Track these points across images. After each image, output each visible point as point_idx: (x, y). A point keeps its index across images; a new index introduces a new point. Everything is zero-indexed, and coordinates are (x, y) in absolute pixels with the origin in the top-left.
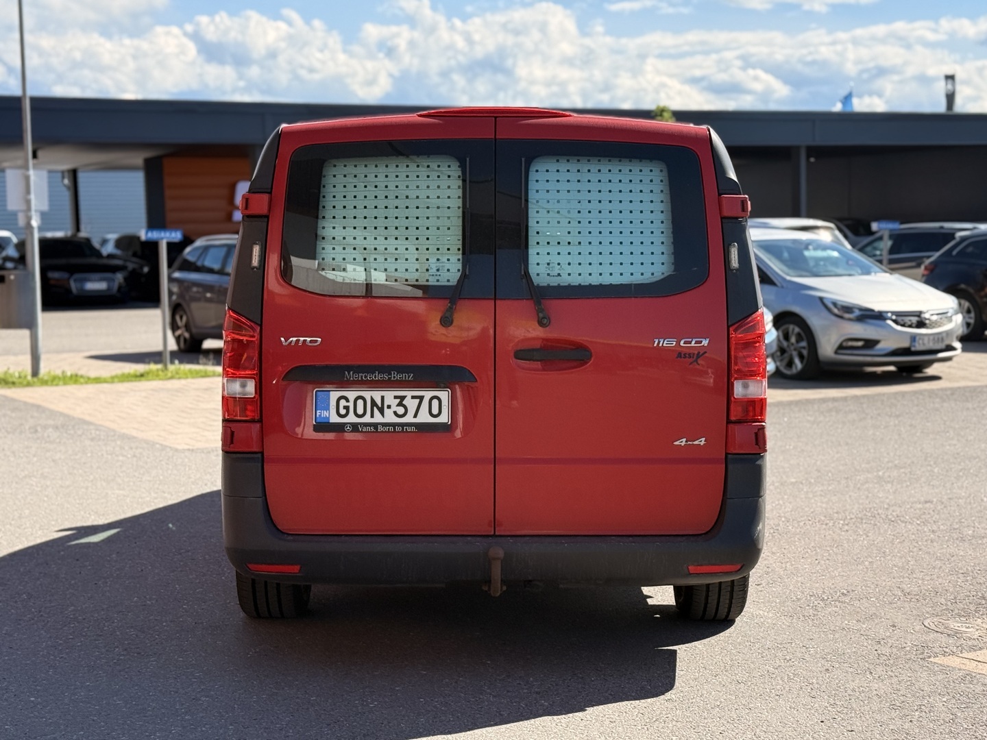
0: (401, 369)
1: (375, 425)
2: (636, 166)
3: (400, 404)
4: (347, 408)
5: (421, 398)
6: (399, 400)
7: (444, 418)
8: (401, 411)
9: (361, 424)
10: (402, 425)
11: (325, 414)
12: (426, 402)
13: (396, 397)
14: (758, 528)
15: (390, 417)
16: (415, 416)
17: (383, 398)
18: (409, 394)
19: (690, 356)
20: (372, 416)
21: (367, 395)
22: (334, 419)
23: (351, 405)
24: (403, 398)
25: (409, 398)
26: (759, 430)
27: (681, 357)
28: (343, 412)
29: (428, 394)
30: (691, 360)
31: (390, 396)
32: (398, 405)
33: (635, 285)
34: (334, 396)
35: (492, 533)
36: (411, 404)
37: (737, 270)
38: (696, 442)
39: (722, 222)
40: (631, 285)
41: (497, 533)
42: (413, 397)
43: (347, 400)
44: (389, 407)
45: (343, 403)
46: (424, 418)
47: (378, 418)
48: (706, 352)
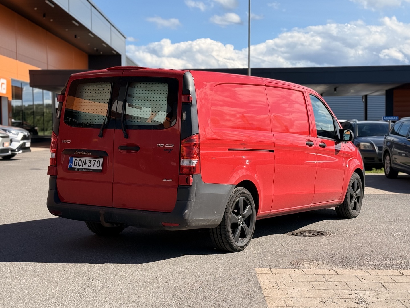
0: (88, 151)
1: (82, 169)
2: (159, 85)
3: (90, 163)
4: (77, 163)
5: (95, 161)
6: (89, 161)
7: (100, 168)
8: (90, 164)
9: (79, 168)
10: (89, 169)
11: (71, 164)
12: (96, 162)
13: (89, 160)
14: (186, 212)
15: (87, 167)
16: (93, 167)
17: (86, 160)
18: (92, 159)
19: (168, 150)
20: (82, 166)
21: (82, 159)
22: (73, 166)
23: (78, 162)
24: (90, 161)
25: (92, 161)
26: (188, 177)
27: (165, 151)
28: (76, 164)
29: (97, 160)
30: (168, 151)
31: (87, 160)
32: (89, 163)
33: (153, 125)
34: (74, 159)
35: (112, 207)
36: (92, 162)
37: (185, 121)
38: (169, 180)
39: (182, 104)
40: (152, 125)
41: (113, 207)
42: (93, 161)
43: (77, 161)
44: (87, 163)
45: (76, 161)
46: (95, 167)
47: (84, 167)
48: (173, 149)
